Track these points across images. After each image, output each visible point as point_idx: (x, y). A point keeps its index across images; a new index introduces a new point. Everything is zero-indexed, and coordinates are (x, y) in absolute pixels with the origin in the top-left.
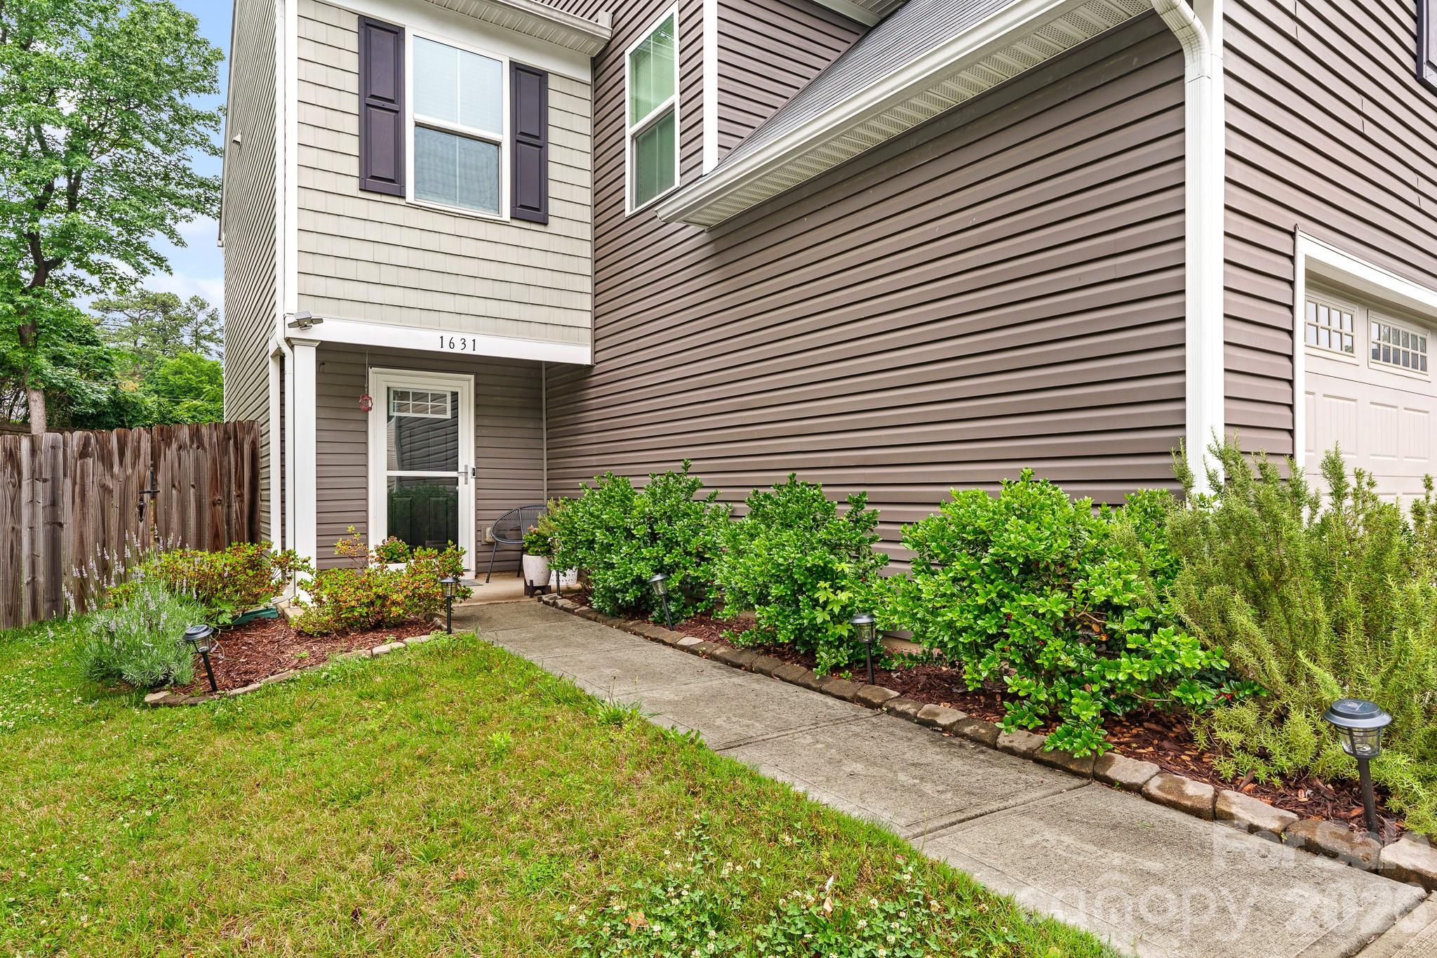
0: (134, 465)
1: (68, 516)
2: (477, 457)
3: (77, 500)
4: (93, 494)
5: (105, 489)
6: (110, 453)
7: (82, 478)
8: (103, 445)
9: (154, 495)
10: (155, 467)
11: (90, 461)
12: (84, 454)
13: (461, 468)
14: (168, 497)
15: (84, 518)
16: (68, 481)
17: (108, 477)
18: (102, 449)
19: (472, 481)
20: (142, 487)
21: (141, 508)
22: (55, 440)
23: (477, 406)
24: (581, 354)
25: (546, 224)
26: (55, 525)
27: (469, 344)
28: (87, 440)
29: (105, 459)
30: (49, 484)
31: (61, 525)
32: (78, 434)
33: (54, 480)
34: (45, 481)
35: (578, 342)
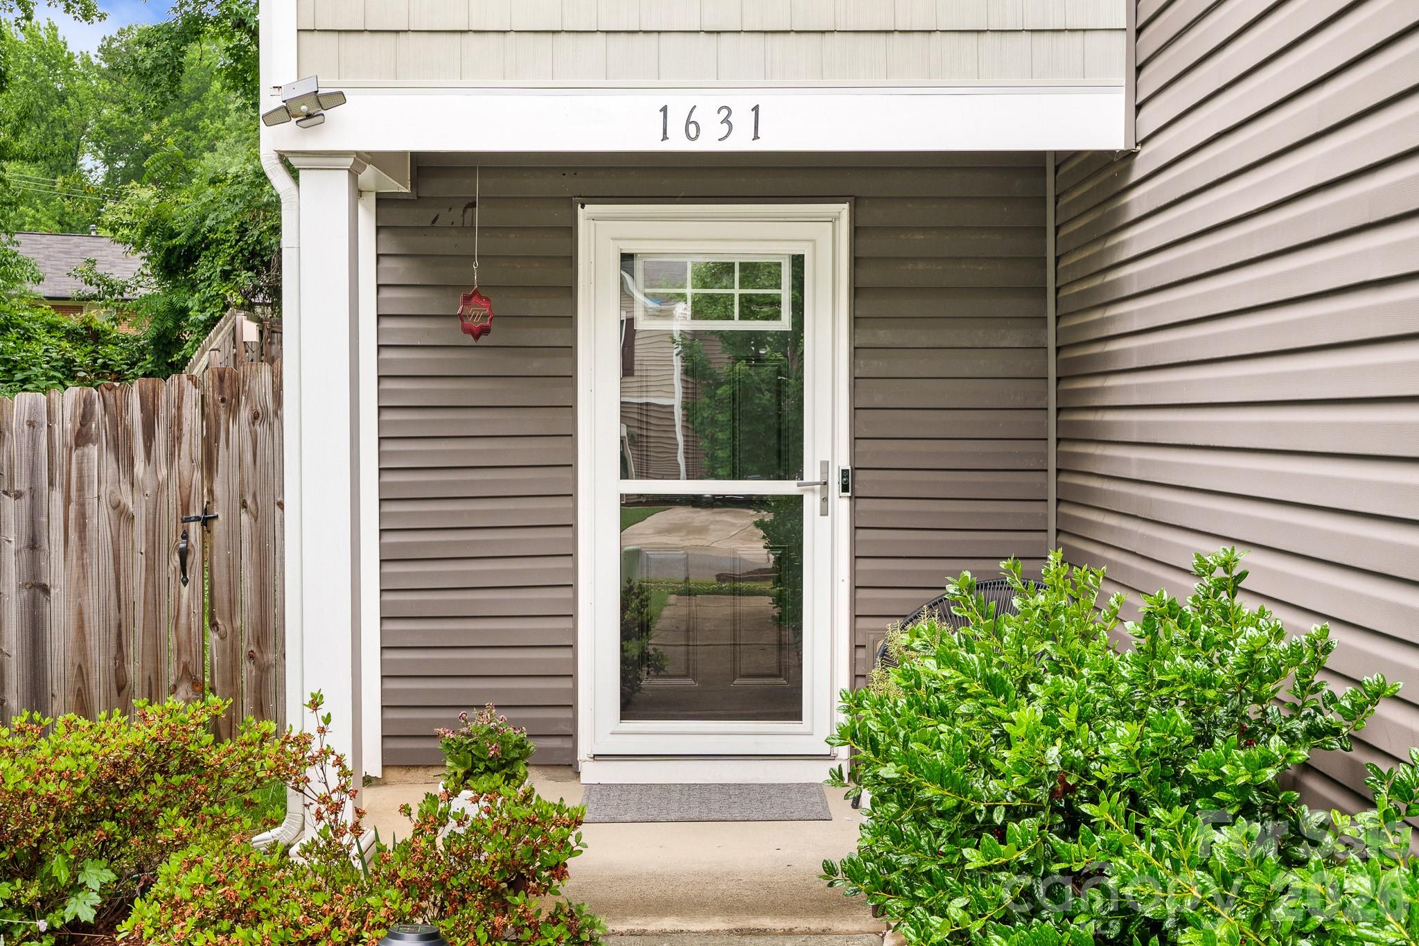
0: (171, 457)
1: (57, 571)
2: (855, 439)
3: (73, 536)
4: (100, 521)
5: (122, 514)
6: (128, 434)
7: (81, 489)
8: (116, 417)
9: (206, 521)
10: (209, 463)
11: (93, 450)
12: (82, 438)
13: (811, 471)
14: (234, 532)
15: (84, 575)
16: (57, 497)
17: (125, 487)
18: (115, 425)
19: (841, 506)
20: (186, 507)
21: (184, 554)
22: (34, 408)
26: (38, 589)
27: (743, 121)
28: (88, 404)
29: (120, 447)
30: (26, 500)
31: (46, 590)
32: (73, 393)
33: (34, 492)
34: (18, 495)
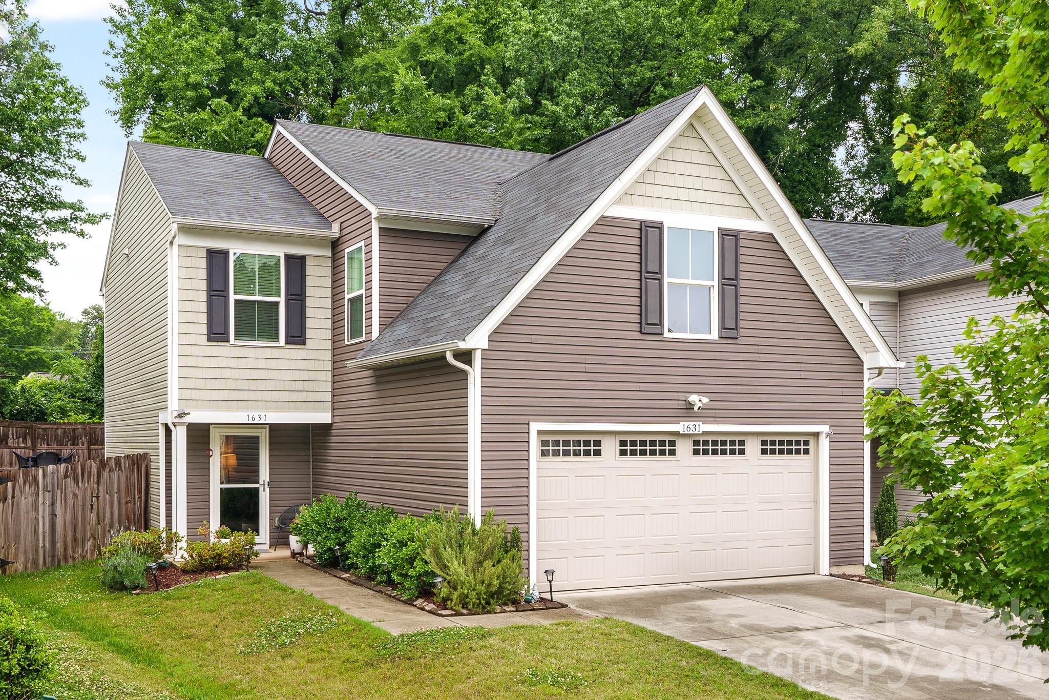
0: (88, 481)
1: (59, 511)
2: (270, 475)
3: (63, 502)
4: (70, 497)
5: (75, 495)
6: (77, 475)
7: (65, 490)
8: (74, 470)
9: (98, 497)
10: (98, 483)
11: (69, 480)
12: (66, 476)
13: (261, 482)
14: (104, 499)
15: (66, 509)
16: (59, 491)
17: (77, 489)
18: (74, 473)
19: (267, 490)
20: (92, 494)
21: (92, 506)
22: (53, 469)
23: (270, 443)
24: (325, 418)
25: (304, 344)
26: (53, 515)
27: (263, 417)
28: (67, 468)
29: (76, 479)
30: (51, 493)
31: (56, 515)
32: (63, 465)
33: (53, 491)
34: (49, 491)
35: (324, 410)
